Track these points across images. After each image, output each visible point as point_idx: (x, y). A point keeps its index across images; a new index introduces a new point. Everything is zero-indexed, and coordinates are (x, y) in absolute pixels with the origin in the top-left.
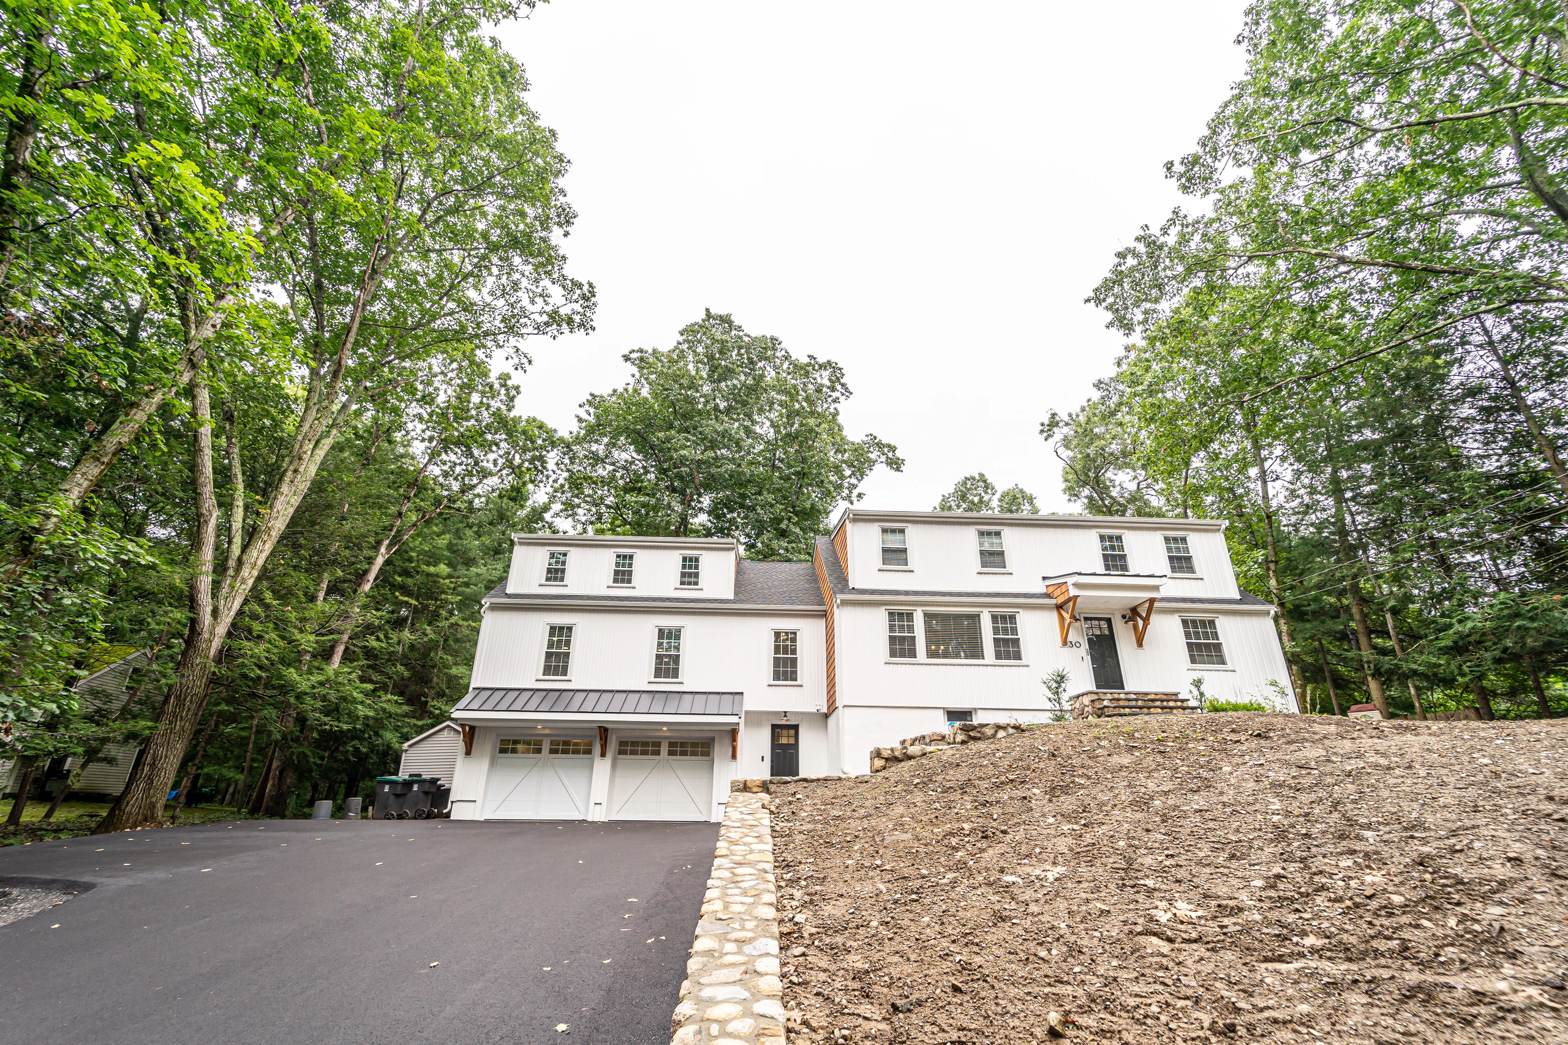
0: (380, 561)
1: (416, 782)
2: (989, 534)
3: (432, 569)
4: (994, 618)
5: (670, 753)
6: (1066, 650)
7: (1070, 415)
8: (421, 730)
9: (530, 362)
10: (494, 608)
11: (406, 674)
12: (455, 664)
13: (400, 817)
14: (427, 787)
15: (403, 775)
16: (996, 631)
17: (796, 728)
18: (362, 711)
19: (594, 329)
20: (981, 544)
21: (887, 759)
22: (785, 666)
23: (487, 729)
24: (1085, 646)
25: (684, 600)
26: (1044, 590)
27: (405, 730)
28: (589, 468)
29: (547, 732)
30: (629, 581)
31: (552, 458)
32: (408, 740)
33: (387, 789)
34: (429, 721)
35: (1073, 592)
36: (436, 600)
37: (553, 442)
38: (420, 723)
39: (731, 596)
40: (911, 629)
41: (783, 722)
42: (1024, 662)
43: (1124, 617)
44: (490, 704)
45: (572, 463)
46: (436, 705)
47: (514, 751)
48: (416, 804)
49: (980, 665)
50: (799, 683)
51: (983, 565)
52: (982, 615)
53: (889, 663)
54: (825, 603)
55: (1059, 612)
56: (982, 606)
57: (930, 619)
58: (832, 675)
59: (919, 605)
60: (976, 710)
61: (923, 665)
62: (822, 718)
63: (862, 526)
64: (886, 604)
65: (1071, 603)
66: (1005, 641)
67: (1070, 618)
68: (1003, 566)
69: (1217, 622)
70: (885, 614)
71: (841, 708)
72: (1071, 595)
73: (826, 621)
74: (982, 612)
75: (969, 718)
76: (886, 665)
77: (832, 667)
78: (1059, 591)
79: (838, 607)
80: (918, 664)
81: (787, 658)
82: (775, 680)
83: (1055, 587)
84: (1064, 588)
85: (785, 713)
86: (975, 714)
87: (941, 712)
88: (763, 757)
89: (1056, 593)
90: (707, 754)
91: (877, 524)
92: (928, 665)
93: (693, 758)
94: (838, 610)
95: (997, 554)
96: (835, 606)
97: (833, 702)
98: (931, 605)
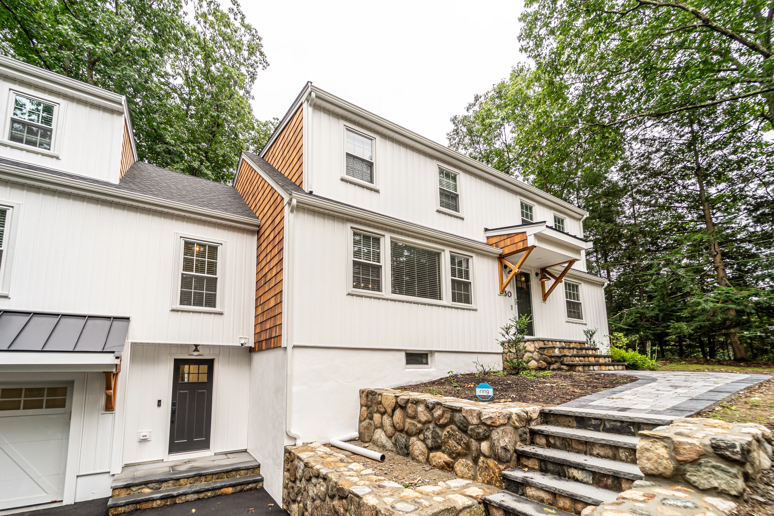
2: (447, 174)
4: (453, 259)
6: (502, 298)
16: (453, 272)
17: (210, 363)
20: (441, 184)
22: (198, 286)
24: (514, 296)
26: (485, 241)
35: (532, 241)
39: (117, 182)
40: (377, 257)
41: (192, 358)
42: (471, 306)
43: (537, 274)
49: (439, 306)
50: (218, 309)
51: (442, 204)
52: (443, 253)
53: (353, 295)
54: (258, 218)
55: (501, 262)
56: (443, 244)
57: (396, 249)
58: (272, 303)
59: (386, 230)
60: (432, 352)
61: (387, 300)
62: (250, 352)
63: (324, 118)
64: (352, 221)
65: (524, 253)
66: (459, 283)
67: (519, 268)
68: (457, 210)
69: (580, 287)
70: (350, 233)
71: (289, 349)
72: (529, 245)
73: (258, 239)
74: (444, 251)
75: (424, 361)
76: (349, 294)
77: (273, 293)
78: (508, 242)
79: (292, 211)
80: (383, 299)
81: (203, 278)
82: (182, 303)
83: (502, 238)
84: (517, 239)
85: (196, 346)
86: (432, 356)
87: (403, 355)
88: (159, 402)
89: (502, 244)
90: (62, 404)
91: (343, 123)
92: (391, 300)
93: (30, 412)
94: (292, 215)
95: (452, 197)
96: (287, 209)
97: (271, 338)
98: (398, 233)
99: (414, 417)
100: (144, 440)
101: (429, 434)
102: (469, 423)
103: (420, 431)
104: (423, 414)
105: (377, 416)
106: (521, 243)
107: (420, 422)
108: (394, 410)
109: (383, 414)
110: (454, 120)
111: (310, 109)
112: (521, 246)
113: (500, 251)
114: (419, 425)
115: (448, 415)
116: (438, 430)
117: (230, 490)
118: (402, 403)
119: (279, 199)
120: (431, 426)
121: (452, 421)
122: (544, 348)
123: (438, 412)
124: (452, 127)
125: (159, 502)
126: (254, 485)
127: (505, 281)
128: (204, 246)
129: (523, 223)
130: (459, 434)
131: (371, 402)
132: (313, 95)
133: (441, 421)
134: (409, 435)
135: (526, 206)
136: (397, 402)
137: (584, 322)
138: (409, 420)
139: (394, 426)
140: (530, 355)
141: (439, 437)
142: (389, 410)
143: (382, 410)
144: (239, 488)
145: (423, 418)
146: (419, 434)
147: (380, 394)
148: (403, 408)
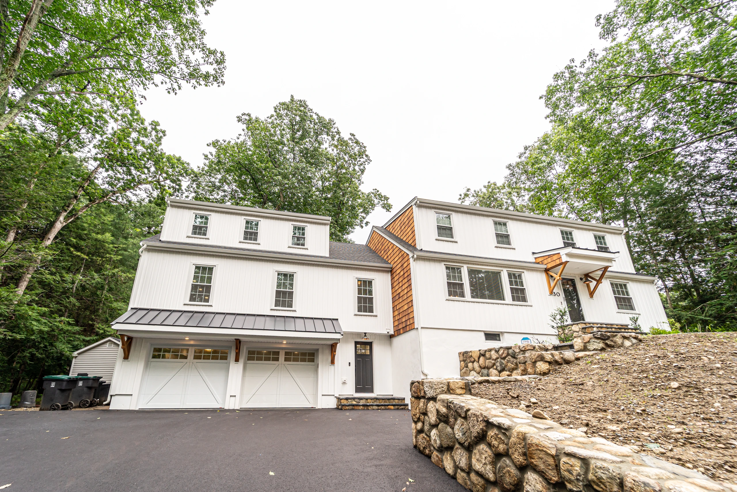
0: (58, 226)
1: (81, 379)
2: (500, 224)
3: (99, 236)
4: (510, 275)
5: (286, 360)
6: (552, 297)
7: (475, 191)
8: (89, 343)
9: (180, 89)
10: (150, 249)
11: (77, 304)
12: (116, 300)
13: (65, 408)
14: (90, 383)
15: (73, 374)
16: (511, 283)
17: (370, 344)
18: (36, 326)
19: (223, 83)
20: (496, 230)
21: (550, 363)
22: (365, 302)
23: (142, 339)
24: (562, 295)
25: (296, 255)
26: (534, 261)
27: (76, 343)
28: (208, 194)
29: (192, 342)
30: (256, 239)
31: (185, 183)
32: (77, 350)
33: (53, 385)
34: (95, 338)
35: (564, 259)
36: (102, 257)
37: (186, 172)
38: (88, 339)
39: (328, 255)
40: (460, 278)
41: (363, 340)
42: (529, 303)
43: (581, 279)
44: (146, 320)
45: (198, 188)
46: (100, 327)
47: (164, 357)
48: (80, 396)
49: (503, 304)
50: (374, 314)
51: (498, 242)
52: (502, 272)
53: (449, 300)
54: (390, 264)
55: (547, 274)
56: (501, 267)
57: (471, 272)
58: (406, 307)
59: (464, 263)
60: (502, 333)
61: (469, 302)
62: (391, 338)
63: (424, 210)
64: (444, 261)
65: (561, 267)
66: (517, 290)
67: (560, 276)
68: (509, 244)
69: (628, 285)
70: (444, 267)
71: (419, 329)
72: (564, 261)
73: (391, 275)
74: (502, 270)
75: (498, 338)
76: (447, 300)
77: (406, 302)
78: (549, 260)
79: (414, 261)
80: (466, 302)
81: (366, 298)
82: (358, 311)
83: (545, 258)
84: (555, 257)
85: (365, 333)
86: (502, 336)
87: (482, 334)
88: (350, 363)
89: (545, 262)
90: (313, 360)
91: (433, 210)
92: (472, 302)
93: (303, 363)
94: (414, 263)
95: (505, 237)
96: (411, 260)
97: (406, 326)
98: (471, 264)
99: (490, 359)
100: (344, 383)
101: (498, 364)
102: (516, 353)
103: (494, 364)
104: (494, 355)
105: (470, 365)
106: (558, 260)
107: (493, 360)
108: (479, 358)
109: (473, 362)
110: (509, 167)
111: (417, 209)
112: (558, 262)
113: (545, 267)
114: (493, 362)
115: (506, 352)
116: (502, 361)
117: (392, 407)
118: (482, 352)
119: (405, 255)
120: (499, 360)
121: (508, 354)
122: (585, 328)
123: (501, 352)
124: (508, 172)
125: (362, 407)
126: (404, 407)
127: (552, 284)
128: (361, 281)
129: (564, 245)
130: (512, 359)
131: (466, 357)
132: (418, 202)
133: (503, 356)
134: (488, 368)
135: (566, 233)
136: (480, 353)
137: (638, 313)
138: (487, 361)
139: (480, 367)
140: (577, 333)
141: (503, 364)
142: (477, 359)
143: (473, 360)
144: (396, 407)
145: (494, 357)
146: (493, 366)
147: (471, 352)
148: (484, 355)
